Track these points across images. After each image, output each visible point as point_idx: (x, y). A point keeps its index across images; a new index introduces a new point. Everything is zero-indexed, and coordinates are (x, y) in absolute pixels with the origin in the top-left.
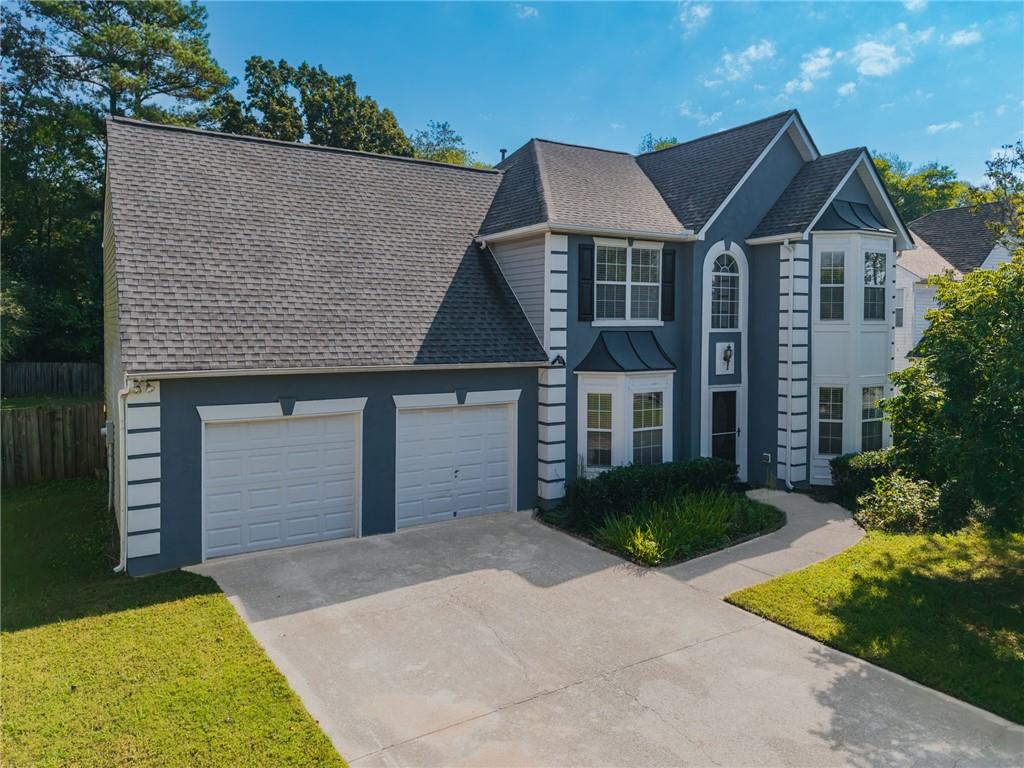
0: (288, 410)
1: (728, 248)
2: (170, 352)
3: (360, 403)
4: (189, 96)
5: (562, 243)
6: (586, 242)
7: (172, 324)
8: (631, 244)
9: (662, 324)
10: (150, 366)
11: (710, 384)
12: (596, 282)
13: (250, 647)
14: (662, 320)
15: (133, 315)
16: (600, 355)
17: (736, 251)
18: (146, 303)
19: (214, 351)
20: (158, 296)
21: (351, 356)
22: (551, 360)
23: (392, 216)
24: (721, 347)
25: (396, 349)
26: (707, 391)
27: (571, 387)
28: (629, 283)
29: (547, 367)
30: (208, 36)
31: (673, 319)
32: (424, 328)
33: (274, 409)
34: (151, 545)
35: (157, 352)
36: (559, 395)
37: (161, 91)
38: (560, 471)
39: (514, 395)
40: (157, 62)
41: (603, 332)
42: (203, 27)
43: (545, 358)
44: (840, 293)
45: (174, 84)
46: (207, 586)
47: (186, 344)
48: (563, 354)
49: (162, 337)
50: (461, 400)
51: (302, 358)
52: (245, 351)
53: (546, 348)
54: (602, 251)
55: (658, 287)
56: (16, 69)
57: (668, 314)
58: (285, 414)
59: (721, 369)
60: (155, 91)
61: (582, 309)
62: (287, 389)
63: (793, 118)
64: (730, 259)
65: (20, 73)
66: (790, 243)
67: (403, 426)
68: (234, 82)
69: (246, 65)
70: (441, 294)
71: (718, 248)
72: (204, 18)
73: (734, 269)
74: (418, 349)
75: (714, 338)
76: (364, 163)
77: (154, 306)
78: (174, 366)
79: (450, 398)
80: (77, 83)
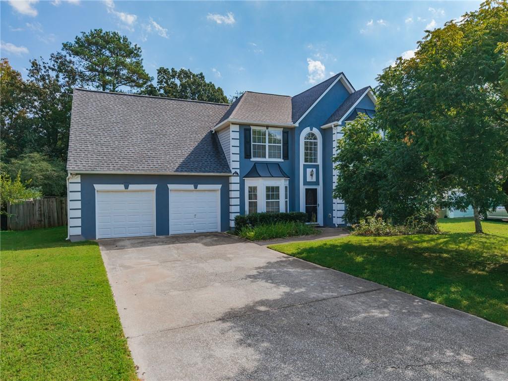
0: (127, 187)
1: (311, 130)
2: (84, 165)
3: (154, 187)
4: (135, 86)
5: (237, 128)
6: (248, 127)
7: (85, 156)
8: (267, 129)
9: (283, 161)
10: (76, 169)
11: (304, 185)
12: (252, 143)
14: (283, 159)
15: (73, 153)
16: (254, 172)
17: (315, 131)
18: (78, 149)
19: (99, 165)
20: (83, 147)
21: (150, 168)
22: (233, 173)
23: (178, 121)
24: (309, 170)
25: (168, 167)
26: (302, 189)
27: (242, 184)
28: (267, 144)
29: (231, 176)
30: (142, 60)
31: (288, 159)
32: (181, 160)
33: (121, 187)
34: (78, 231)
35: (79, 165)
36: (237, 187)
37: (123, 84)
39: (219, 187)
40: (121, 72)
41: (256, 163)
42: (140, 56)
43: (230, 172)
45: (129, 80)
47: (90, 162)
48: (238, 171)
49: (82, 160)
50: (196, 187)
51: (131, 168)
52: (110, 165)
53: (231, 169)
54: (254, 132)
55: (281, 146)
56: (65, 78)
57: (286, 157)
58: (125, 189)
59: (309, 179)
60: (120, 84)
61: (246, 153)
62: (127, 179)
63: (341, 75)
64: (313, 135)
65: (67, 79)
66: (335, 126)
67: (172, 197)
68: (153, 78)
69: (157, 72)
70: (192, 148)
71: (307, 130)
72: (140, 52)
73: (315, 139)
74: (177, 167)
75: (305, 167)
76: (171, 102)
77: (81, 150)
78: (84, 169)
79: (191, 187)
80: (90, 83)
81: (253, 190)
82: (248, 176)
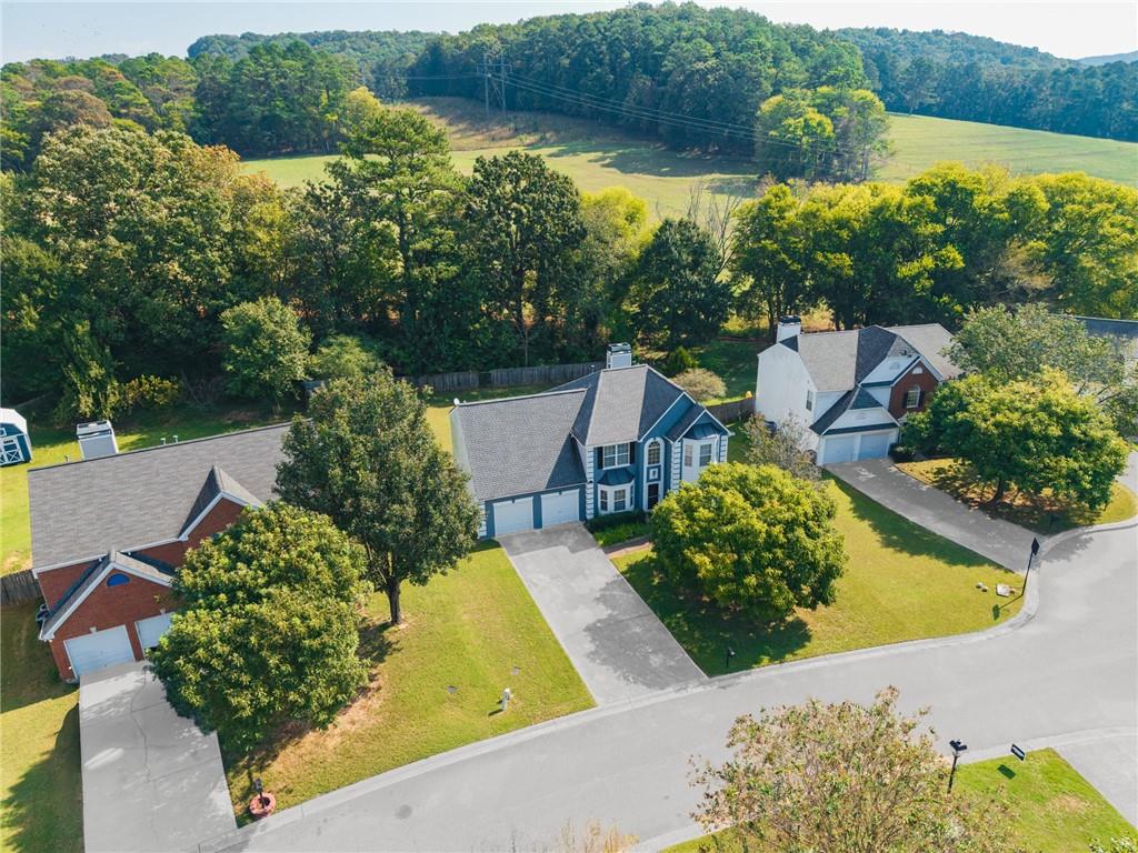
1: (656, 440)
3: (531, 500)
7: (485, 484)
9: (629, 466)
11: (647, 482)
12: (604, 457)
13: (508, 561)
14: (629, 464)
16: (605, 479)
17: (659, 440)
19: (496, 491)
20: (481, 475)
21: (528, 487)
22: (589, 481)
23: (543, 427)
24: (652, 471)
25: (541, 484)
26: (646, 485)
27: (595, 489)
28: (617, 455)
29: (588, 483)
31: (634, 464)
32: (549, 475)
34: (485, 534)
36: (592, 491)
38: (592, 511)
39: (578, 491)
41: (606, 471)
43: (587, 480)
44: (691, 458)
46: (497, 545)
47: (489, 490)
48: (593, 480)
50: (560, 494)
51: (516, 490)
52: (503, 490)
53: (587, 478)
54: (606, 448)
55: (627, 455)
57: (632, 462)
59: (651, 477)
61: (599, 464)
62: (513, 498)
64: (657, 443)
67: (544, 501)
70: (556, 459)
71: (651, 441)
73: (658, 446)
74: (547, 483)
75: (648, 469)
79: (557, 494)
81: (604, 494)
82: (599, 482)
